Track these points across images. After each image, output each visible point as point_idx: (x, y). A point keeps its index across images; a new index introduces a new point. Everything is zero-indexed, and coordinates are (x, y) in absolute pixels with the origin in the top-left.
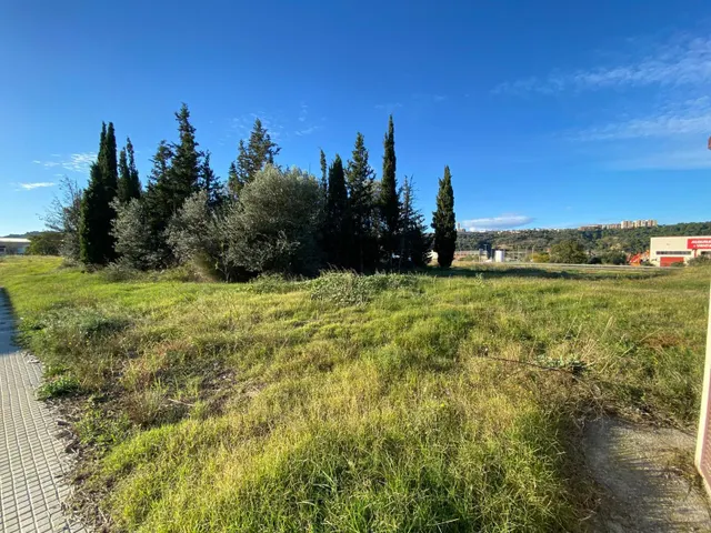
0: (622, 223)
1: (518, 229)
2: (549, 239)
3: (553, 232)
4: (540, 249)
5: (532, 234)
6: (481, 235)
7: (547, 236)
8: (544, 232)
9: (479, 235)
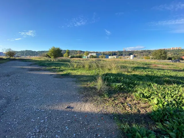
0: (171, 48)
1: (140, 50)
2: (150, 53)
3: (151, 51)
4: (147, 55)
5: (145, 51)
6: (130, 51)
7: (149, 52)
8: (148, 51)
9: (129, 51)
